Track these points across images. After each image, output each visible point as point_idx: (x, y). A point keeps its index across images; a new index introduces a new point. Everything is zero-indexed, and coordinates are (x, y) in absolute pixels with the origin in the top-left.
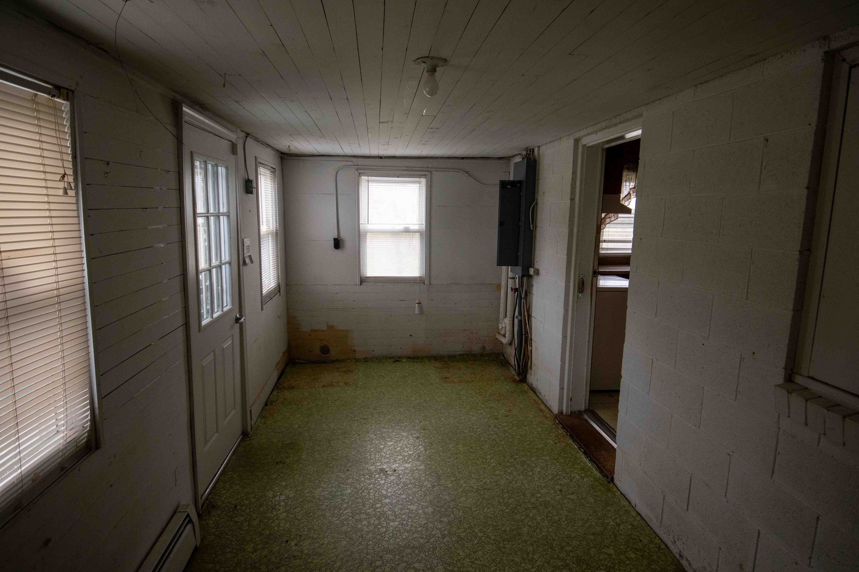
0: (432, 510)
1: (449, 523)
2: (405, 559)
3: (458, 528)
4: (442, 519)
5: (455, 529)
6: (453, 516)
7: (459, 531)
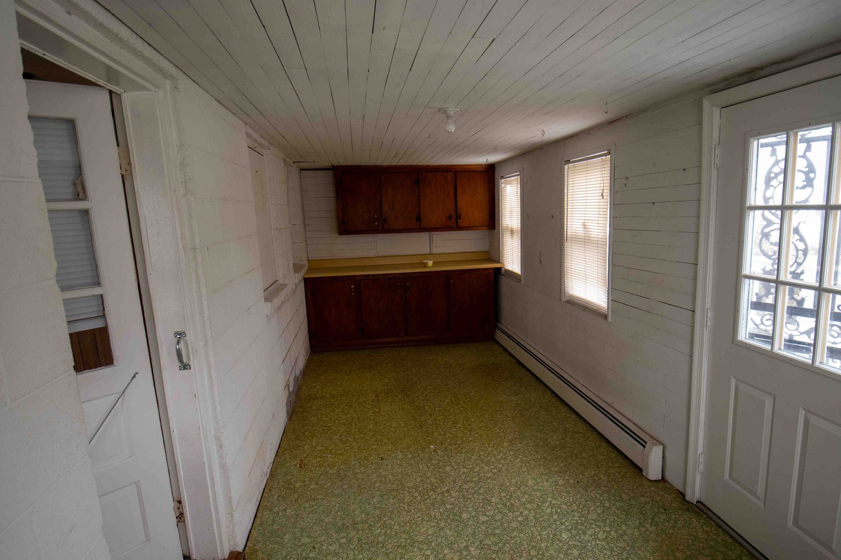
0: (462, 516)
1: (444, 503)
2: (476, 474)
3: (435, 498)
4: (451, 506)
5: (439, 498)
6: (441, 510)
7: (434, 496)
